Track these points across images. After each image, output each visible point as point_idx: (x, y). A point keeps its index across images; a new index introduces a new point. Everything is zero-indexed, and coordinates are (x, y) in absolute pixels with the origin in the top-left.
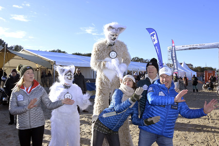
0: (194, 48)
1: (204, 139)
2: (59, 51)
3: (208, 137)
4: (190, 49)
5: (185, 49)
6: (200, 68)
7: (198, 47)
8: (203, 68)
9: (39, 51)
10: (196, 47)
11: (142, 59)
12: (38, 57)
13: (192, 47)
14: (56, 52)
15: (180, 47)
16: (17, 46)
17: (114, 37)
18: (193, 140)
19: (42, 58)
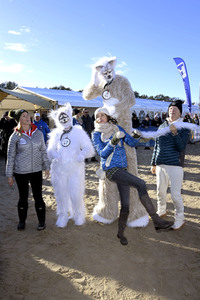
2: (63, 88)
9: (37, 89)
14: (58, 89)
16: (10, 83)
17: (108, 74)
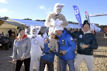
0: (99, 16)
1: (103, 62)
2: (28, 19)
3: (105, 61)
4: (97, 16)
5: (94, 16)
6: (103, 26)
7: (101, 15)
8: (104, 26)
10: (100, 15)
11: (72, 22)
12: (17, 22)
13: (97, 15)
14: (27, 19)
15: (91, 15)
16: (6, 17)
17: (60, 11)
18: (97, 63)
19: (18, 23)
